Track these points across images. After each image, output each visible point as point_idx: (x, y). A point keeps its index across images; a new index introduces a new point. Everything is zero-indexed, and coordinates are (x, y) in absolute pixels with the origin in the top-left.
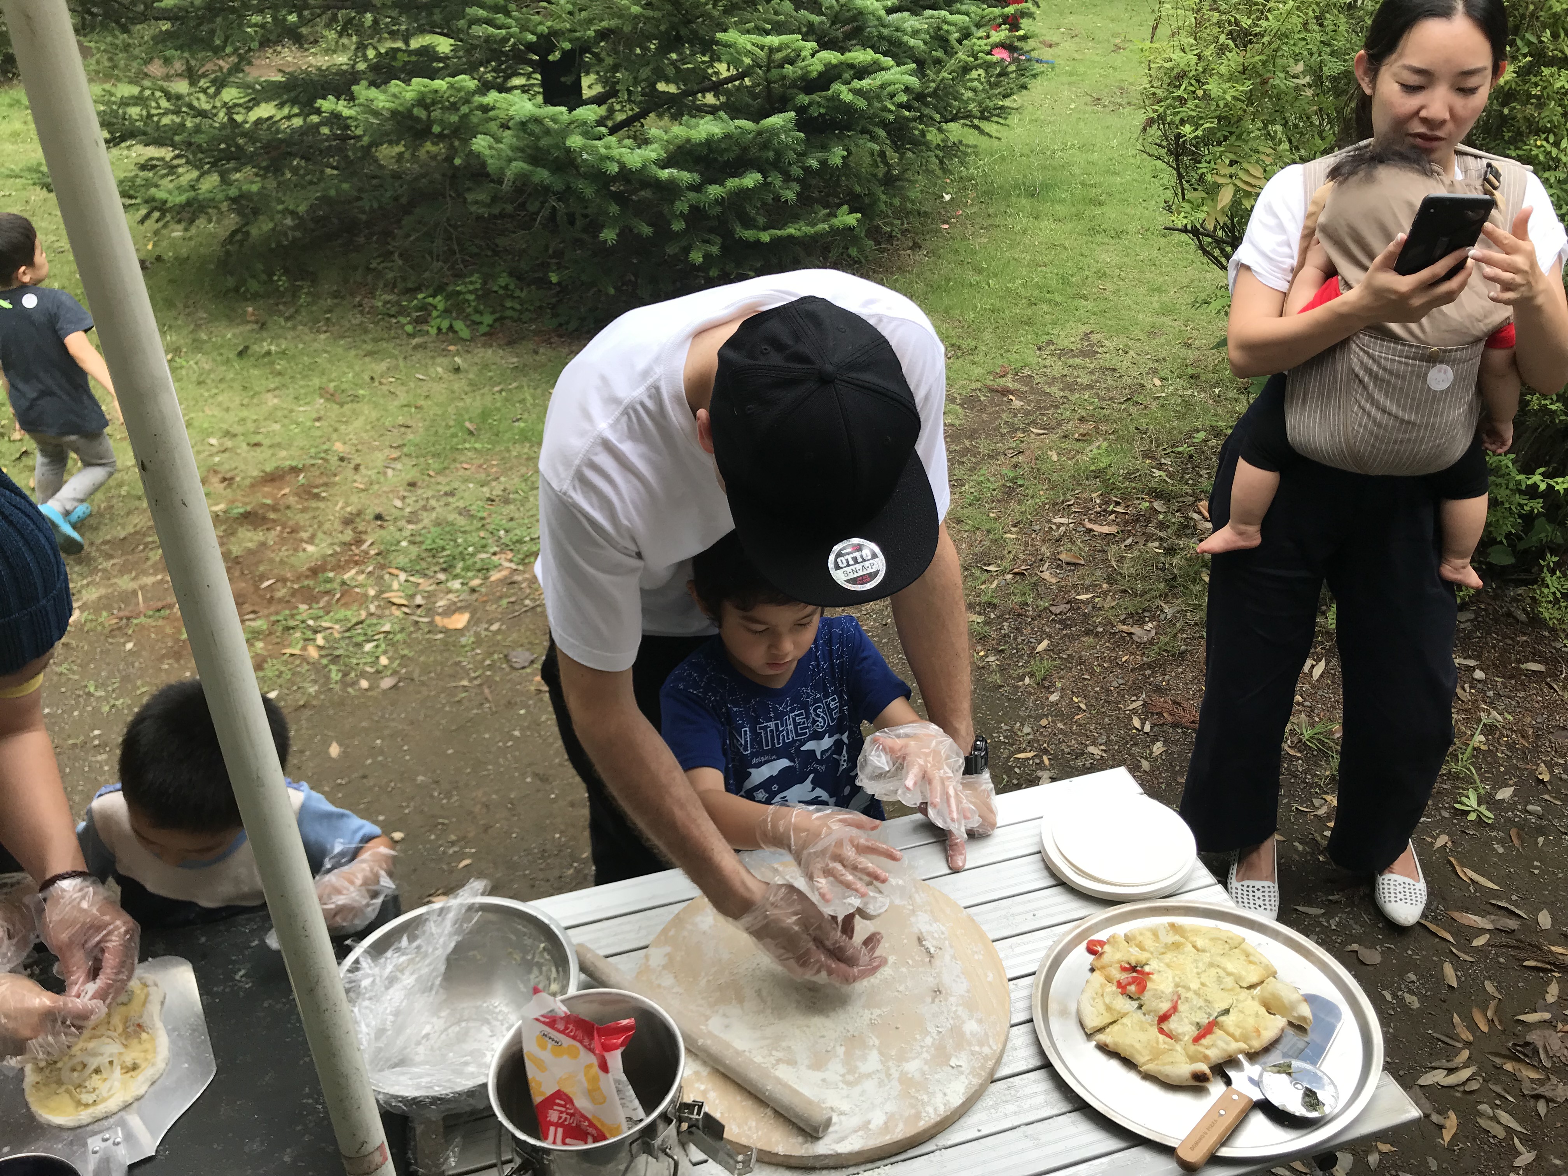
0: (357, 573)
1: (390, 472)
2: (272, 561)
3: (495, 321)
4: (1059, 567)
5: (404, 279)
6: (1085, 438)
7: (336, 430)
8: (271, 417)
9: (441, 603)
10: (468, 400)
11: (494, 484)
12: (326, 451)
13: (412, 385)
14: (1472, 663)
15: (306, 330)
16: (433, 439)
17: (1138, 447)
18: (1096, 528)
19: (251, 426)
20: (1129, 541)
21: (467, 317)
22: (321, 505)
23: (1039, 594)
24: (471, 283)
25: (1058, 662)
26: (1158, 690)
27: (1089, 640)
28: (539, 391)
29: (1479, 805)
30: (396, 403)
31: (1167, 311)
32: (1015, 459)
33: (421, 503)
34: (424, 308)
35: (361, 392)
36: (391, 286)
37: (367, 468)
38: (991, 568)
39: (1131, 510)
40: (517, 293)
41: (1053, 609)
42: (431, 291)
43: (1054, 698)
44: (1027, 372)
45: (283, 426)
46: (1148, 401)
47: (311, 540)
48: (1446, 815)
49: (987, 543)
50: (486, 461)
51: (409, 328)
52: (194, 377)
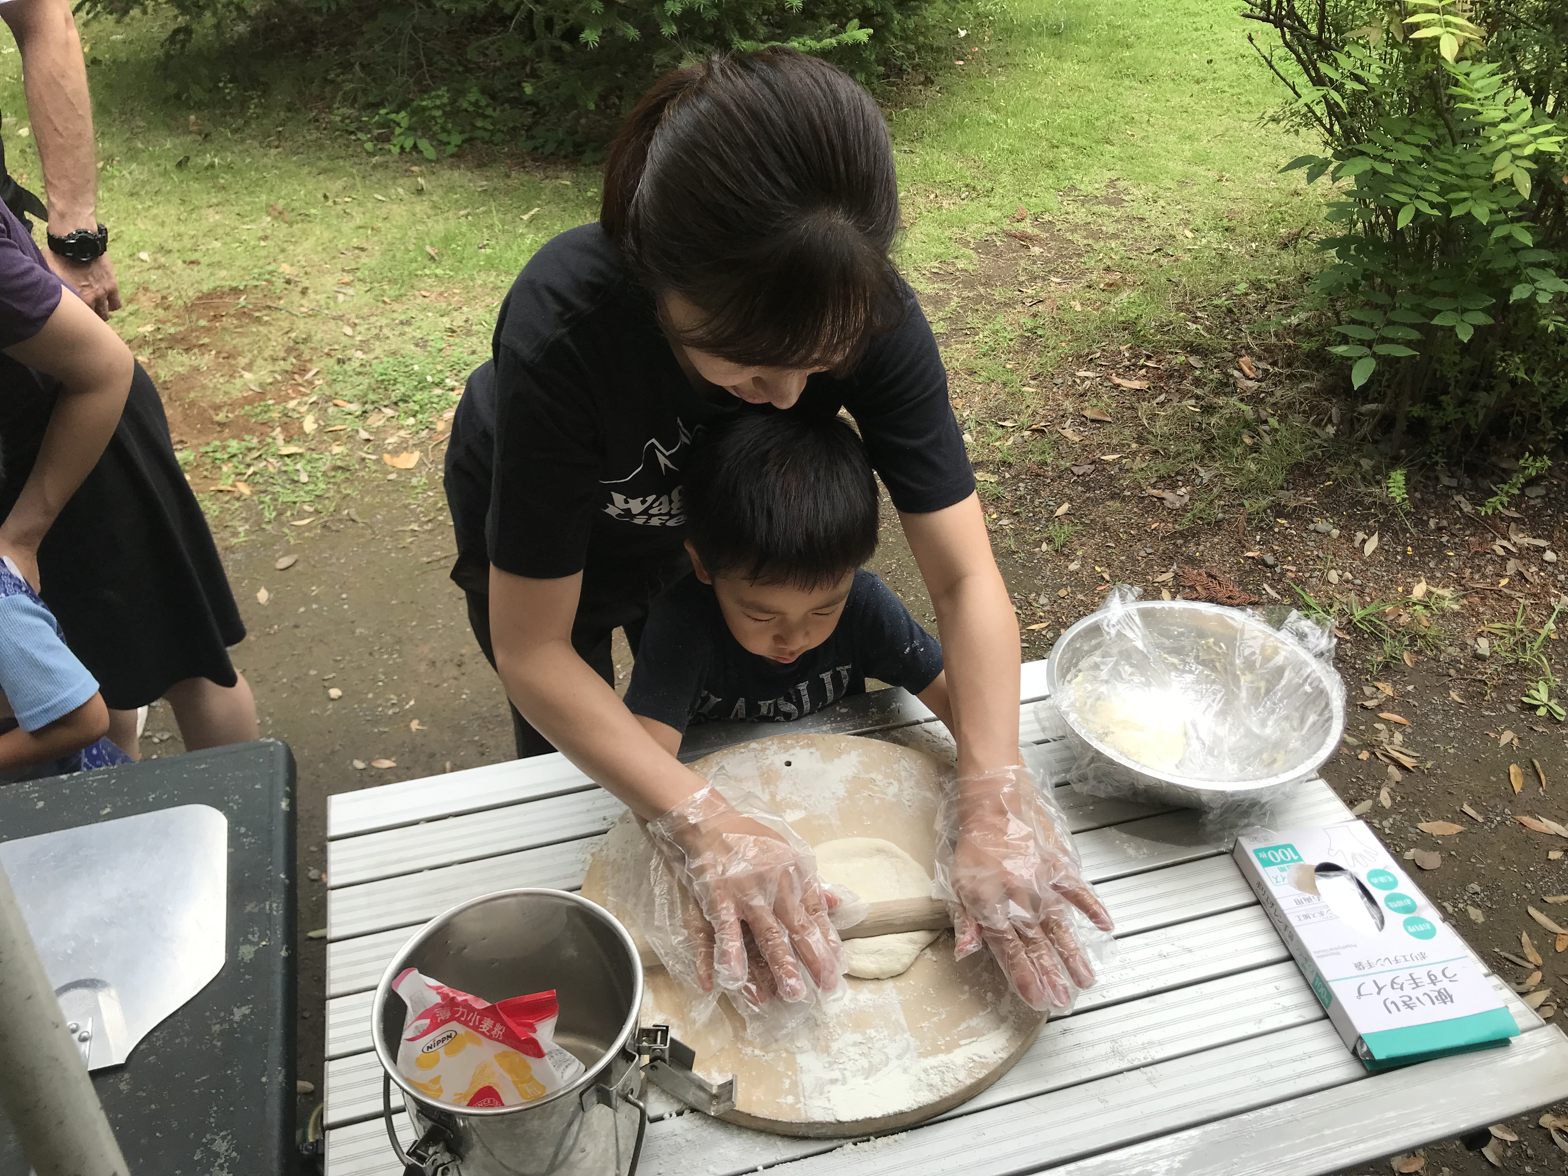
0: (299, 403)
1: (341, 297)
2: (204, 387)
3: (464, 141)
4: (1082, 424)
5: (365, 91)
6: (1112, 287)
7: (283, 251)
8: (210, 233)
9: (391, 440)
10: (430, 223)
11: (455, 314)
12: (270, 273)
13: (370, 205)
14: (1542, 543)
15: (256, 144)
16: (389, 264)
17: (1172, 300)
18: (1126, 384)
19: (187, 243)
20: (1162, 398)
21: (433, 138)
22: (263, 330)
23: (1060, 454)
24: (438, 97)
25: (1080, 527)
26: (1191, 561)
27: (1116, 505)
28: (509, 217)
29: (1549, 700)
30: (352, 225)
31: (1201, 159)
32: (1035, 308)
33: (374, 331)
34: (387, 124)
35: (313, 211)
36: (351, 99)
37: (316, 292)
38: (1007, 423)
39: (1163, 366)
40: (489, 111)
41: (1075, 469)
42: (394, 106)
43: (1073, 567)
44: (1047, 217)
45: (225, 244)
46: (1179, 253)
47: (249, 367)
48: (1513, 709)
49: (1003, 397)
50: (448, 288)
51: (369, 146)
52: (127, 189)
